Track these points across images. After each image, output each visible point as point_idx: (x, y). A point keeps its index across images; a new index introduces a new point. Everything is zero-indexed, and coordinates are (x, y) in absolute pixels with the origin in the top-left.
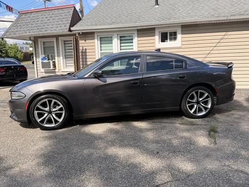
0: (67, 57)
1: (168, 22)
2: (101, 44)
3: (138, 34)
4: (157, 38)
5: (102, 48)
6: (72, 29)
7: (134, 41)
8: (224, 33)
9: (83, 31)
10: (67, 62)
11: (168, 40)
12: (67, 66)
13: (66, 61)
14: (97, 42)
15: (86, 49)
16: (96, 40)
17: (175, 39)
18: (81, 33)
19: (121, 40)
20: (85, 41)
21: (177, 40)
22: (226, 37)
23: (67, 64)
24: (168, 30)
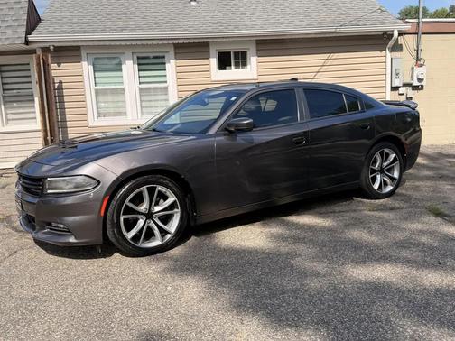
0: (7, 99)
1: (236, 32)
2: (94, 71)
3: (176, 53)
4: (214, 62)
5: (97, 80)
6: (31, 38)
7: (167, 66)
8: (326, 56)
9: (56, 44)
10: (9, 112)
11: (233, 67)
12: (8, 120)
13: (6, 108)
14: (86, 68)
15: (61, 82)
16: (84, 64)
17: (245, 64)
18: (52, 47)
19: (139, 64)
20: (59, 64)
21: (249, 66)
22: (330, 62)
23: (10, 117)
24: (232, 49)
